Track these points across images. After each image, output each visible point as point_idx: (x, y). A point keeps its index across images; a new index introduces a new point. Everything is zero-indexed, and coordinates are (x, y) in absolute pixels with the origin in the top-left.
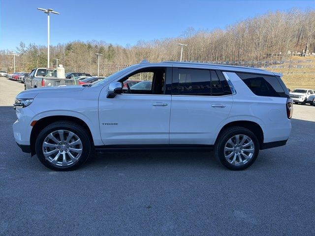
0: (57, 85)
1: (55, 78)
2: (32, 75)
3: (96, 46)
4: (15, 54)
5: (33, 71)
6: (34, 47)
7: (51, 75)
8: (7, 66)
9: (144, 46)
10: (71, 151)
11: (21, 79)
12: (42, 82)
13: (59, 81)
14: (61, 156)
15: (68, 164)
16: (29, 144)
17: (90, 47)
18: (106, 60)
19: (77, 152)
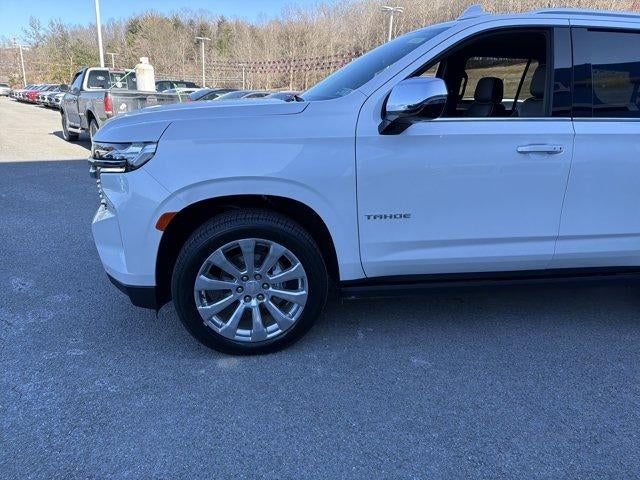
0: (139, 107)
1: (134, 92)
2: (77, 85)
3: (191, 23)
4: (20, 44)
5: (78, 75)
6: (61, 28)
7: (119, 85)
8: (7, 72)
9: (295, 18)
10: (273, 299)
11: (43, 98)
12: (106, 102)
13: (143, 98)
14: (248, 312)
15: (269, 336)
16: (151, 282)
17: (177, 24)
18: (215, 52)
19: (292, 300)
